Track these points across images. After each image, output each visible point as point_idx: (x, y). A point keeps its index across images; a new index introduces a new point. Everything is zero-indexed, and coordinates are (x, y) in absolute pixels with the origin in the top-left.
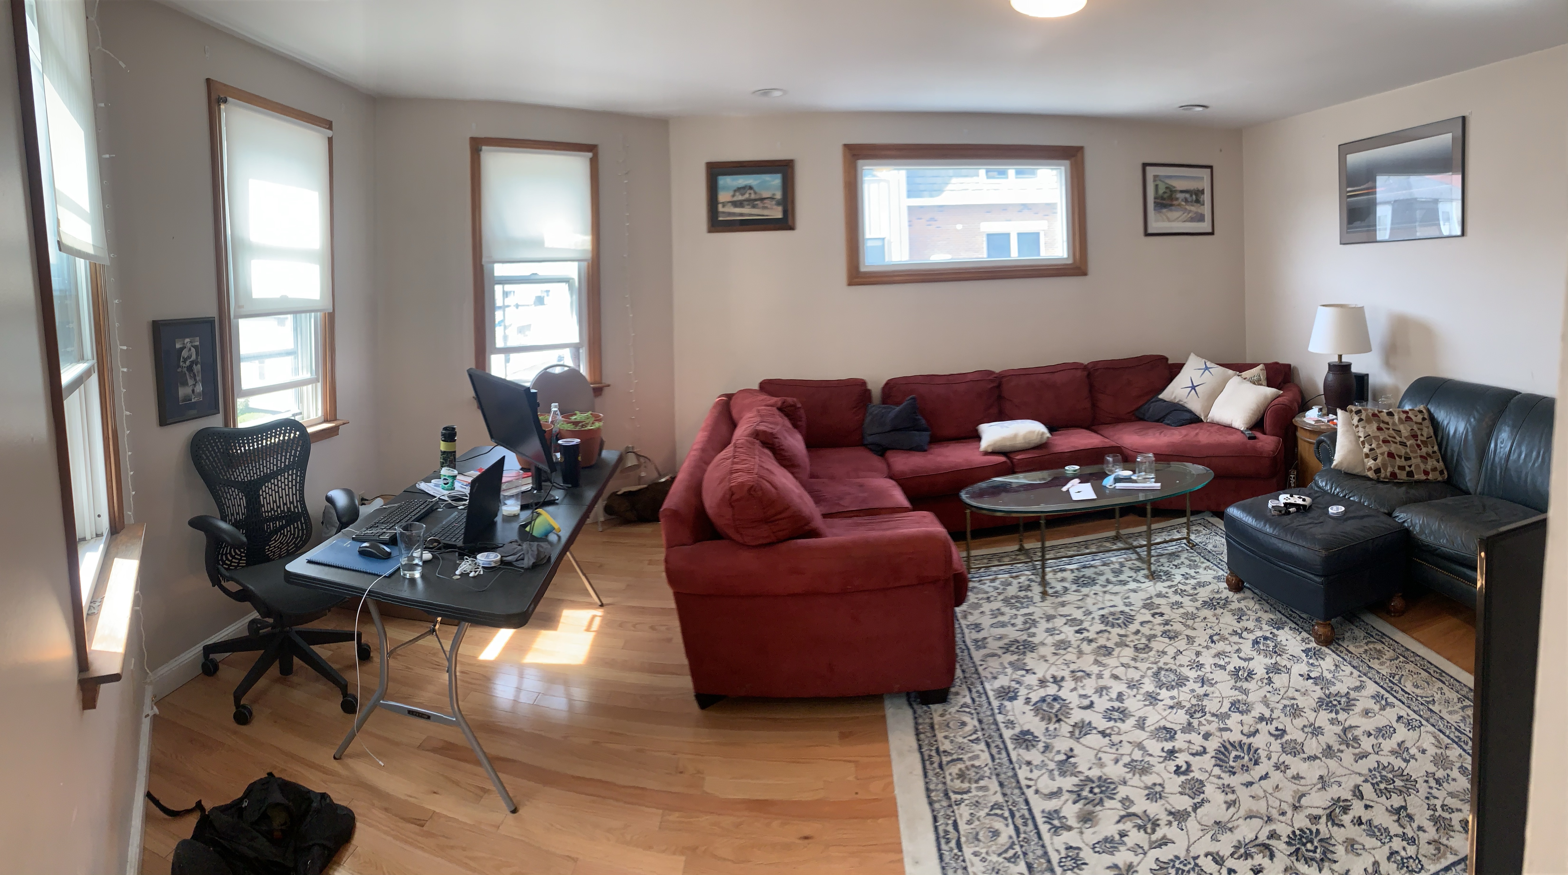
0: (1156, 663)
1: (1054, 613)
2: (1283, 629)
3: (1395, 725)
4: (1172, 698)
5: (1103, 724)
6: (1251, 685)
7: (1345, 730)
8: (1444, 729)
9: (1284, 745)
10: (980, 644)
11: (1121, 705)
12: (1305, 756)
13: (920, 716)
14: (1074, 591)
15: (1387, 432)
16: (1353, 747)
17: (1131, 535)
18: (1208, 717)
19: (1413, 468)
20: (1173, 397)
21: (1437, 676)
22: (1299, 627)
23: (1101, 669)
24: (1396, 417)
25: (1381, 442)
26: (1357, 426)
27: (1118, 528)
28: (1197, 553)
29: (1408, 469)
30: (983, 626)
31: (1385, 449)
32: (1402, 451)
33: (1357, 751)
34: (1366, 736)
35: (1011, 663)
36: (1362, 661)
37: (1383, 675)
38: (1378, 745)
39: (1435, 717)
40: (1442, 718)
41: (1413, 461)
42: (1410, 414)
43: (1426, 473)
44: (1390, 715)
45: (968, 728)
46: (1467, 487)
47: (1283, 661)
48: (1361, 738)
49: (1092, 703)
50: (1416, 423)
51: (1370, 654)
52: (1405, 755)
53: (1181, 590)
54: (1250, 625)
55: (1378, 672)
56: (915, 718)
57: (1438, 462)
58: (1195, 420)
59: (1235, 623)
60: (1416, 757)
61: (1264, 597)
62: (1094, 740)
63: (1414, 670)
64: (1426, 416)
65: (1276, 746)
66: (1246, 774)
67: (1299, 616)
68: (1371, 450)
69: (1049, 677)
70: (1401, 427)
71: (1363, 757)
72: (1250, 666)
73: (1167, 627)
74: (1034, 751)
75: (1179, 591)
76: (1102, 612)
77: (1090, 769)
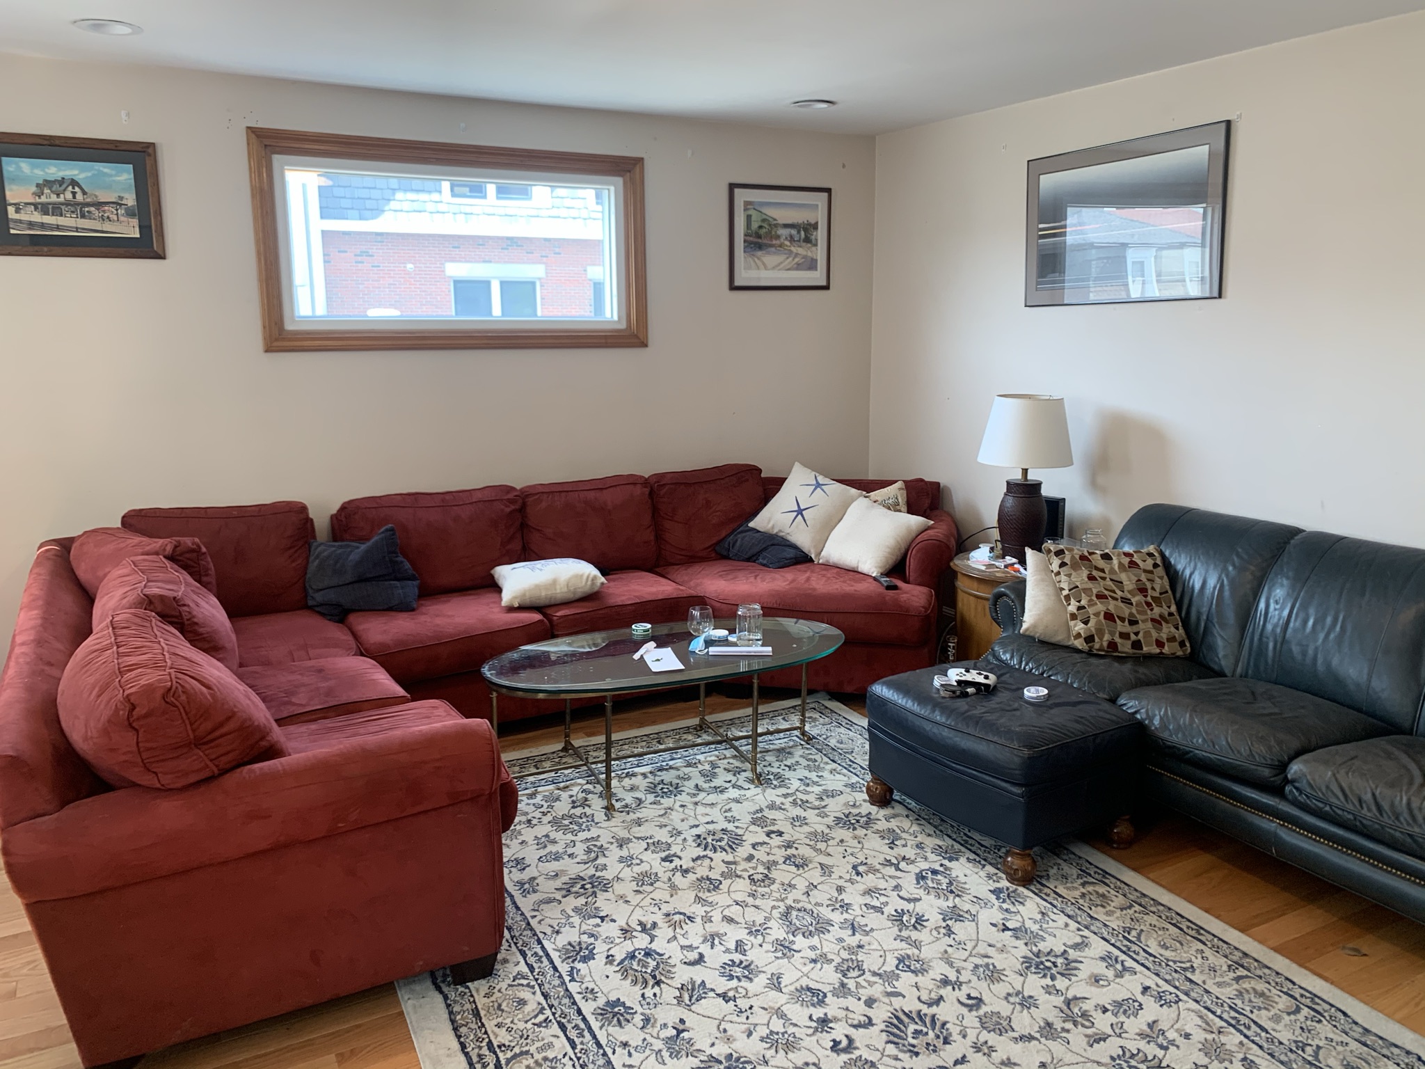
0: (782, 900)
1: (627, 836)
2: (957, 860)
3: (1140, 998)
4: (813, 948)
5: (723, 985)
6: (923, 936)
7: (1068, 1003)
8: (1213, 1008)
9: (983, 1018)
10: (528, 887)
11: (743, 958)
12: (1016, 1035)
13: (455, 1002)
14: (651, 804)
15: (1102, 583)
16: (1083, 1026)
17: (720, 724)
18: (868, 976)
19: (1140, 636)
20: (770, 525)
21: (1193, 933)
22: (982, 857)
23: (709, 909)
24: (1115, 562)
25: (1094, 598)
26: (1058, 573)
27: (703, 714)
28: (816, 749)
29: (1133, 637)
30: (527, 862)
31: (1100, 607)
32: (1126, 611)
33: (1090, 1031)
34: (1099, 1011)
35: (576, 910)
36: (1079, 909)
37: (1113, 929)
38: (1120, 1025)
39: (1197, 989)
40: (1207, 992)
41: (1141, 626)
42: (1136, 558)
43: (1160, 644)
44: (1130, 986)
45: (531, 1007)
46: (1220, 665)
47: (964, 905)
48: (1093, 1013)
49: (701, 956)
50: (1145, 571)
51: (1091, 900)
52: (1160, 1040)
53: (802, 800)
54: (910, 852)
55: (1105, 925)
56: (448, 1006)
57: (1177, 628)
58: (802, 559)
59: (886, 849)
60: (1177, 1043)
61: (923, 814)
62: (712, 1005)
63: (1157, 924)
64: (1159, 561)
65: (971, 1019)
66: (933, 1056)
67: (979, 843)
68: (1080, 608)
69: (634, 925)
70: (1123, 577)
71: (1100, 1039)
72: (917, 910)
73: (790, 852)
74: (629, 1027)
75: (800, 803)
76: (696, 831)
77: (713, 1045)
